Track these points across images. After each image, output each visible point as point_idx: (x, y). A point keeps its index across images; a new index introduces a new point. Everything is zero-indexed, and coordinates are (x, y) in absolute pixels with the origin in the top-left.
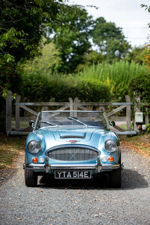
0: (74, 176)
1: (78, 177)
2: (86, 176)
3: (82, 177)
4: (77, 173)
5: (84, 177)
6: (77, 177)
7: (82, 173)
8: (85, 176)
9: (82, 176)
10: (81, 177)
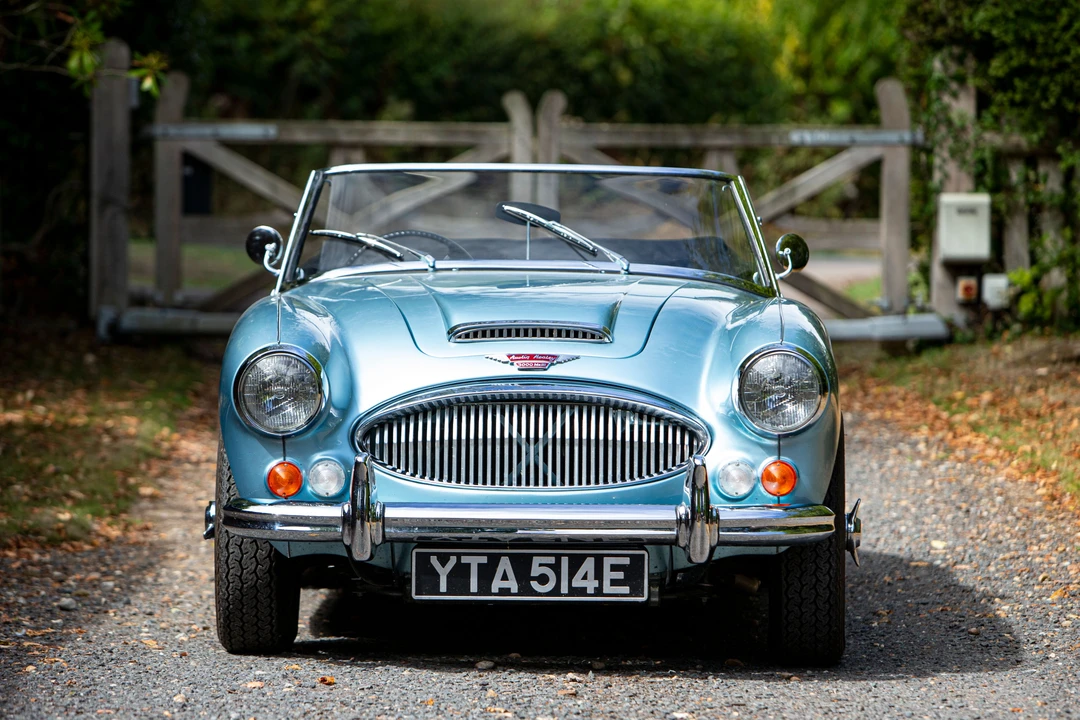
0: (535, 585)
1: (564, 589)
2: (614, 582)
3: (590, 591)
4: (556, 568)
5: (599, 591)
6: (556, 591)
7: (589, 565)
8: (607, 588)
9: (591, 585)
10: (582, 591)
